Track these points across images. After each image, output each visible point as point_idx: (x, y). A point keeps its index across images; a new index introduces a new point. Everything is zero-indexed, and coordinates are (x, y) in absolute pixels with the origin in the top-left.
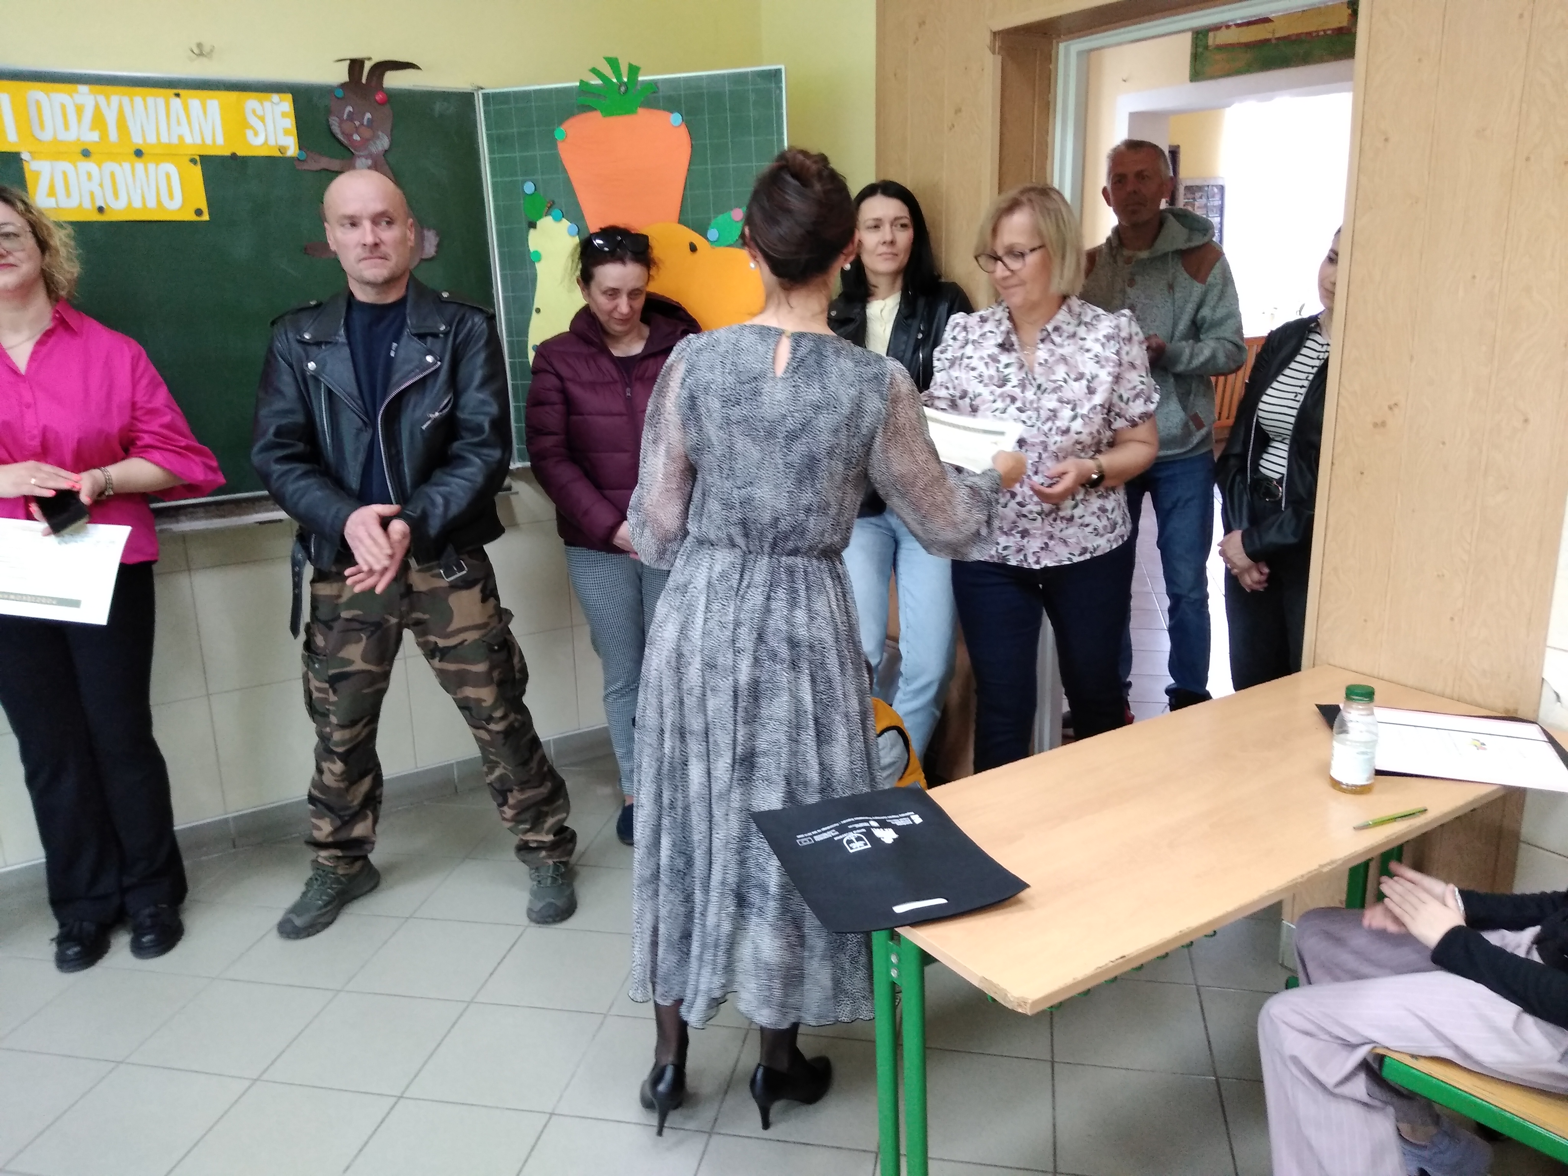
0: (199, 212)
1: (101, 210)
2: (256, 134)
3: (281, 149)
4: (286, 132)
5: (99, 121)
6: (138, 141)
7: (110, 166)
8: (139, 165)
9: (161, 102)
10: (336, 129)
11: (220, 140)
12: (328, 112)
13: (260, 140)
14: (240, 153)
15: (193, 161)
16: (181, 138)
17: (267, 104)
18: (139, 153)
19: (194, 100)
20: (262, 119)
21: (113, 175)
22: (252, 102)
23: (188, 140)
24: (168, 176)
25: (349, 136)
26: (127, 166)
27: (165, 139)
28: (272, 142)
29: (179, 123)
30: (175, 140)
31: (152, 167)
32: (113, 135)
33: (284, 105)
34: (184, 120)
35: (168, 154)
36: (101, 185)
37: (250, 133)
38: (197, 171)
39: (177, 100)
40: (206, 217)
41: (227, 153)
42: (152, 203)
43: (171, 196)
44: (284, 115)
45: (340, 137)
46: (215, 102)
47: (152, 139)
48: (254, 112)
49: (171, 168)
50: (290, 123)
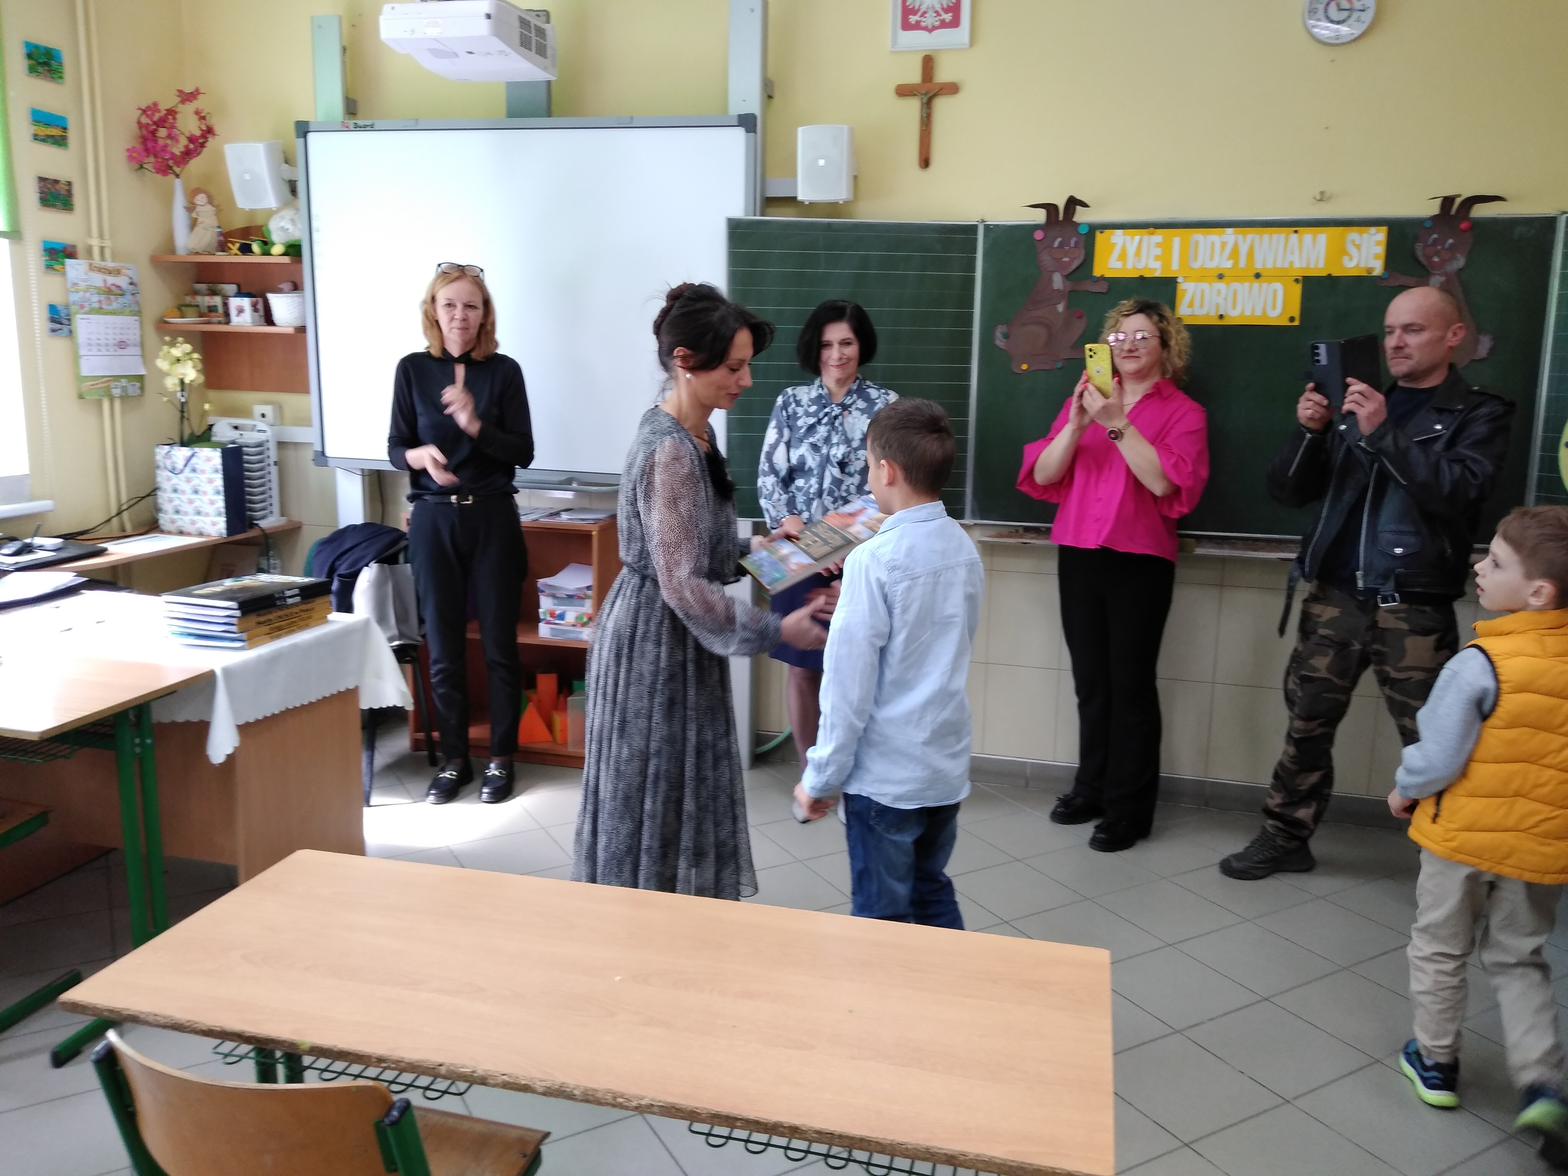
0: (1292, 319)
1: (1221, 317)
2: (1351, 259)
3: (1370, 270)
4: (1376, 257)
5: (1235, 254)
6: (1258, 266)
7: (1236, 285)
8: (1256, 285)
9: (1282, 237)
10: (1419, 253)
11: (1321, 265)
12: (1416, 239)
13: (1352, 264)
14: (1335, 274)
15: (1297, 281)
16: (1291, 263)
17: (1365, 236)
18: (1258, 276)
19: (1307, 235)
20: (1358, 247)
21: (1235, 293)
22: (1353, 235)
23: (1297, 265)
24: (1275, 292)
25: (1429, 258)
26: (1247, 285)
27: (1279, 265)
28: (1362, 265)
29: (1292, 253)
30: (1286, 266)
31: (1265, 285)
32: (1242, 263)
33: (1380, 235)
34: (1297, 252)
35: (1279, 275)
36: (1225, 299)
37: (1346, 259)
38: (1298, 289)
39: (1295, 235)
40: (1296, 323)
41: (1324, 274)
42: (1258, 312)
43: (1274, 307)
44: (1378, 243)
45: (1421, 259)
46: (1323, 236)
47: (1270, 265)
48: (1353, 242)
49: (1278, 286)
50: (1381, 250)
